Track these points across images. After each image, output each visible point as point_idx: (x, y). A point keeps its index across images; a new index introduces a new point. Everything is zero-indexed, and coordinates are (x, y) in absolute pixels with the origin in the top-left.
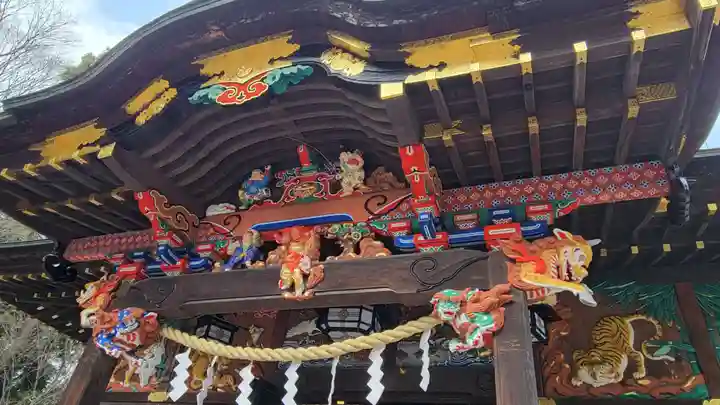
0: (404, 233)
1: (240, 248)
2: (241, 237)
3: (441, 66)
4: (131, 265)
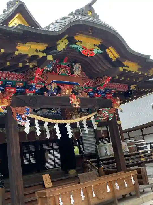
0: (91, 91)
1: (51, 88)
2: (50, 84)
3: (128, 67)
4: (9, 87)
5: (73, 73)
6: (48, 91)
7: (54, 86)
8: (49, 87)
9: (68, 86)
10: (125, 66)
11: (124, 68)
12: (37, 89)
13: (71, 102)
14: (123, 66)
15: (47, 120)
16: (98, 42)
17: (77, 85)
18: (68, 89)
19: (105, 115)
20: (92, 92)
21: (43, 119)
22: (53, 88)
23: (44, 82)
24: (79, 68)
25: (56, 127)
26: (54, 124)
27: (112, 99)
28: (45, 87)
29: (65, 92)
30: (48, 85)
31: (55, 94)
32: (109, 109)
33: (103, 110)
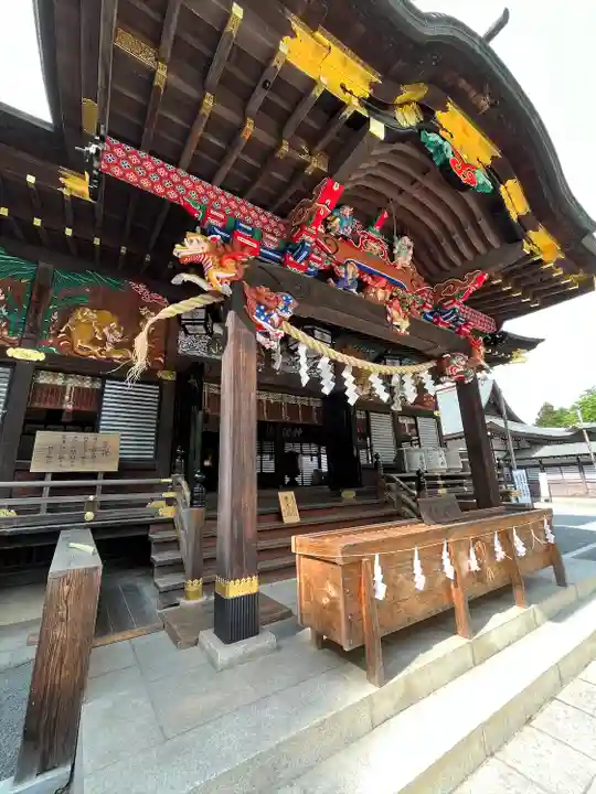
1: (346, 273)
2: (345, 266)
3: (539, 248)
4: (245, 238)
5: (392, 257)
6: (337, 279)
7: (353, 271)
8: (340, 271)
11: (531, 247)
12: (311, 267)
13: (389, 318)
15: (327, 352)
17: (401, 287)
18: (384, 288)
19: (458, 370)
20: (431, 314)
22: (350, 277)
23: (328, 254)
24: (409, 247)
25: (348, 374)
28: (331, 267)
29: (376, 293)
30: (339, 264)
31: (354, 290)
32: (467, 357)
33: (454, 357)
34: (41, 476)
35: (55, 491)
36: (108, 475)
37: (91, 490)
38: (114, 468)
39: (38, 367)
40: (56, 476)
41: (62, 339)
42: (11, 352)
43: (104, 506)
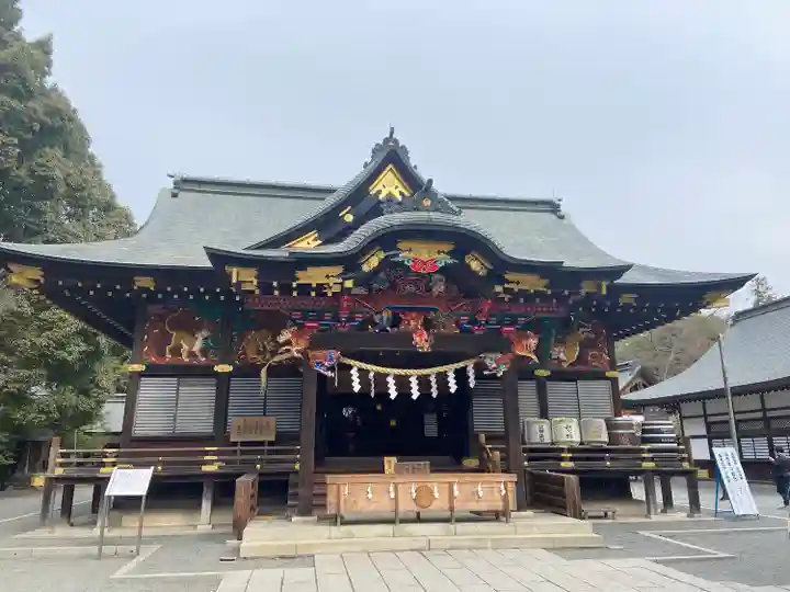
0: (465, 322)
1: (382, 319)
2: (381, 313)
3: (518, 283)
4: (312, 321)
5: (429, 290)
6: (375, 325)
7: (386, 315)
8: (377, 318)
9: (414, 315)
10: (509, 282)
11: (506, 286)
13: (413, 343)
14: (503, 281)
15: (373, 369)
16: (448, 247)
17: (435, 310)
18: (414, 320)
20: (467, 323)
21: (364, 366)
22: (385, 319)
23: (370, 309)
25: (391, 380)
26: (387, 375)
27: (513, 337)
28: (371, 317)
29: (409, 324)
30: (376, 313)
31: (389, 328)
32: (499, 356)
33: (486, 357)
34: (235, 444)
35: (243, 453)
36: (271, 443)
37: (261, 452)
38: (273, 438)
39: (230, 375)
40: (243, 444)
41: (242, 354)
42: (216, 368)
43: (269, 462)
